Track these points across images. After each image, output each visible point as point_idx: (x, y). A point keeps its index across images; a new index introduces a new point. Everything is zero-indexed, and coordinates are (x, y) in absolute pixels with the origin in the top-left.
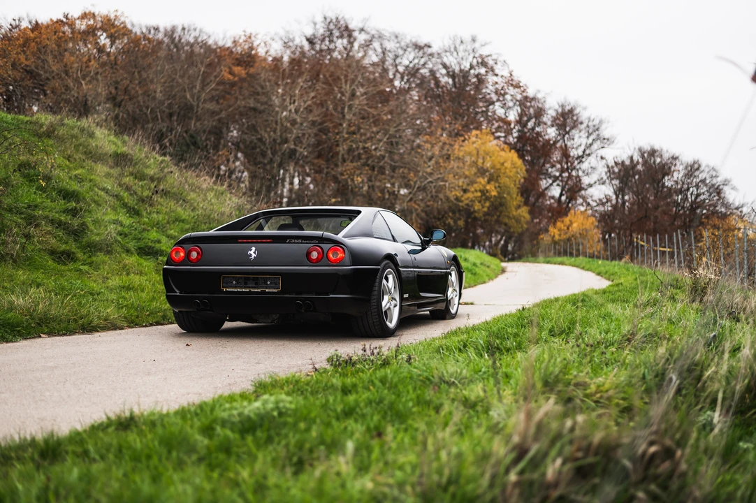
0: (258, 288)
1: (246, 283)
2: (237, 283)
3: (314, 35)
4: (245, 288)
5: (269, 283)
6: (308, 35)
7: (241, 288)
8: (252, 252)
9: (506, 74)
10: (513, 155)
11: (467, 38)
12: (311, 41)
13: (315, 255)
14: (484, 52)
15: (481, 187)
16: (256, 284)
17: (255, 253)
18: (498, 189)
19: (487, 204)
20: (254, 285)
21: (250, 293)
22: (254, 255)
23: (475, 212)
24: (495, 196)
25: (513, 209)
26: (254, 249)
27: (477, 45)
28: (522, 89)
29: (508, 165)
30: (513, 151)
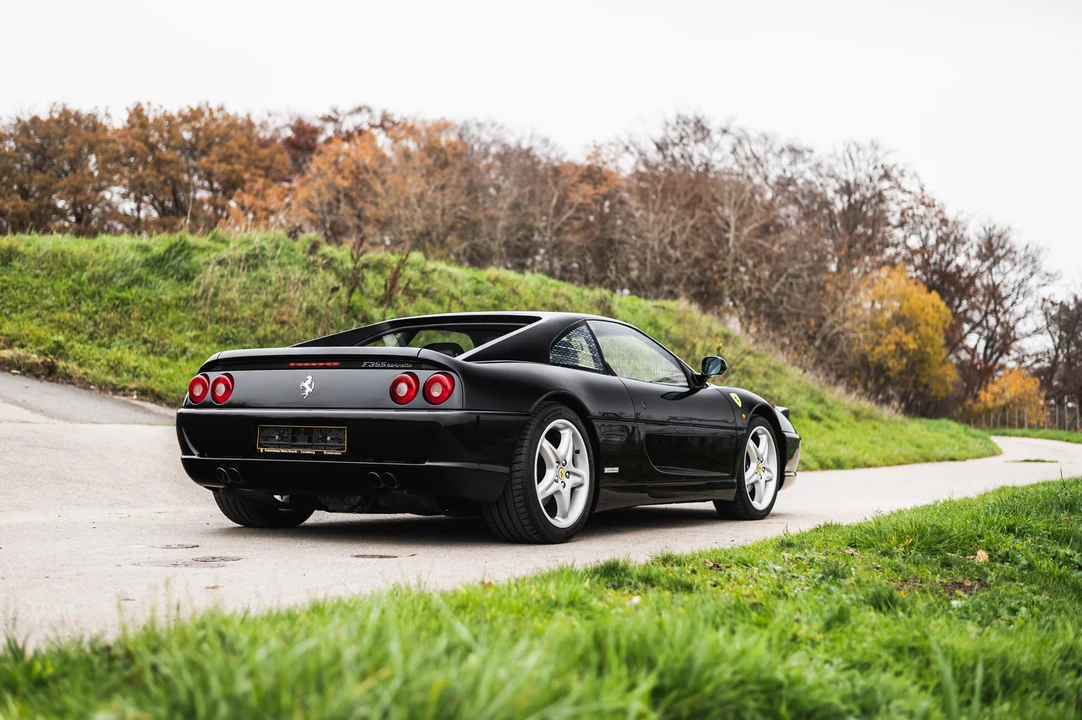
0: (311, 447)
1: (294, 439)
2: (282, 438)
3: (664, 139)
4: (293, 447)
5: (329, 438)
6: (658, 140)
7: (285, 447)
8: (306, 385)
9: (915, 189)
10: (935, 296)
11: (865, 142)
12: (661, 147)
13: (403, 389)
14: (889, 162)
15: (897, 339)
16: (310, 440)
17: (310, 385)
18: (919, 342)
19: (905, 361)
20: (307, 444)
21: (298, 456)
22: (309, 390)
23: (889, 369)
24: (914, 350)
25: (937, 366)
26: (310, 378)
27: (879, 154)
28: (937, 209)
29: (929, 309)
30: (934, 293)
